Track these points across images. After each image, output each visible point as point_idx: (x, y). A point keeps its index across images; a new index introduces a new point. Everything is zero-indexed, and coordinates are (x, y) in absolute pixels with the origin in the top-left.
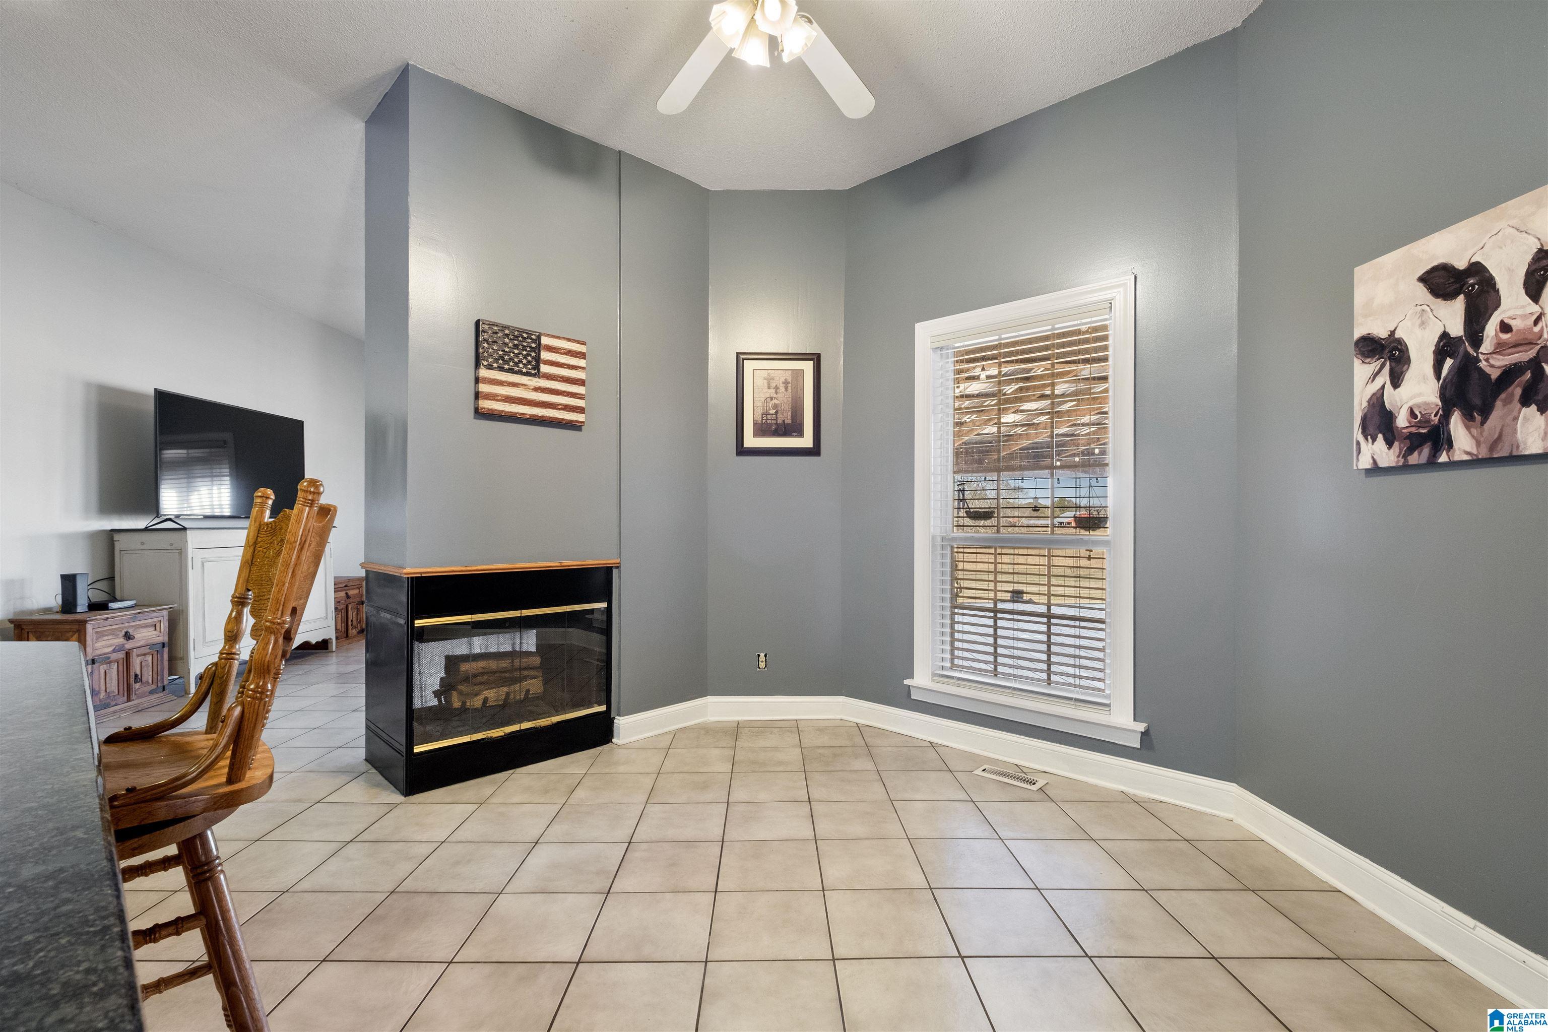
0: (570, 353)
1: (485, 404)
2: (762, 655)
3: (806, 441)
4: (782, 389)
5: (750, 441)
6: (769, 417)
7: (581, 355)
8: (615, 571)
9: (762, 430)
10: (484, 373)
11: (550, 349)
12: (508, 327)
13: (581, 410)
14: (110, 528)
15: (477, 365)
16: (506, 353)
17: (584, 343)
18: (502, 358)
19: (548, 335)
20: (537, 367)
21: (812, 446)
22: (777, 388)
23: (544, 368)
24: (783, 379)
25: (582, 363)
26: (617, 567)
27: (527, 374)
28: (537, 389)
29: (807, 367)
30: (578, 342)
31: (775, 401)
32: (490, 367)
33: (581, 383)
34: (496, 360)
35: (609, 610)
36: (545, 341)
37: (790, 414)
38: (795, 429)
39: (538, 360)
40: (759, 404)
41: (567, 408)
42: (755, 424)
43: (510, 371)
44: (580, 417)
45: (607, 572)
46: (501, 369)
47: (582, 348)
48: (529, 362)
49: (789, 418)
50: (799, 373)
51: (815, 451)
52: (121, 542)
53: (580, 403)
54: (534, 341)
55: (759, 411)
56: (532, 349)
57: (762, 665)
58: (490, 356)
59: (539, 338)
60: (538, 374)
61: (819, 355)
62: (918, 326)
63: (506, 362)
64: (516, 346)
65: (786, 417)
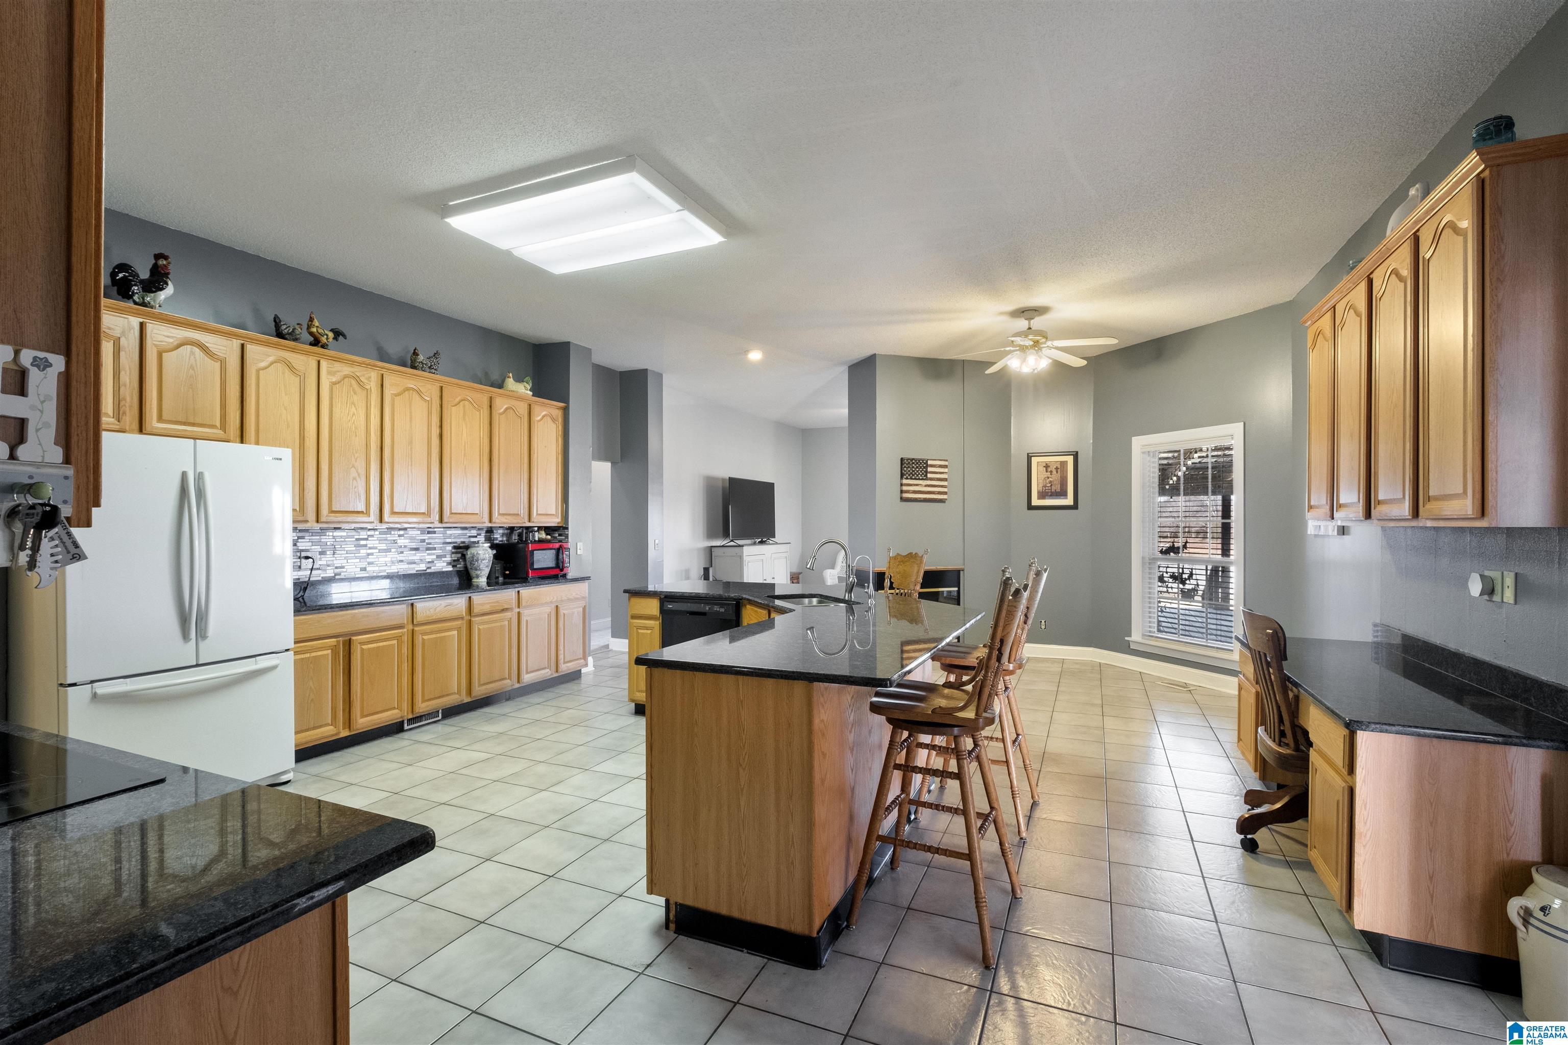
0: (941, 466)
1: (905, 495)
2: (1043, 621)
3: (1069, 501)
4: (1055, 472)
5: (1035, 502)
6: (1047, 488)
7: (946, 467)
8: (961, 572)
9: (1042, 495)
10: (905, 481)
11: (932, 466)
12: (913, 459)
13: (945, 493)
14: (710, 545)
15: (902, 477)
16: (913, 471)
17: (947, 461)
18: (911, 473)
19: (931, 460)
20: (926, 476)
21: (1072, 504)
22: (1051, 472)
23: (929, 475)
24: (1055, 467)
25: (946, 470)
26: (963, 570)
27: (922, 479)
28: (927, 486)
29: (1070, 460)
30: (944, 460)
31: (1051, 479)
32: (907, 478)
33: (945, 480)
34: (909, 475)
35: (959, 592)
36: (930, 462)
37: (1059, 486)
38: (1063, 494)
39: (927, 472)
40: (1041, 481)
41: (939, 493)
42: (1039, 492)
43: (915, 479)
44: (945, 497)
45: (958, 573)
46: (911, 479)
47: (946, 463)
48: (923, 474)
49: (1059, 488)
50: (1064, 464)
51: (1075, 506)
52: (716, 552)
53: (945, 490)
54: (925, 464)
55: (1041, 486)
56: (924, 467)
57: (1043, 627)
58: (907, 473)
59: (927, 461)
60: (927, 479)
61: (1077, 452)
62: (1134, 439)
63: (913, 475)
64: (917, 467)
65: (1057, 488)
